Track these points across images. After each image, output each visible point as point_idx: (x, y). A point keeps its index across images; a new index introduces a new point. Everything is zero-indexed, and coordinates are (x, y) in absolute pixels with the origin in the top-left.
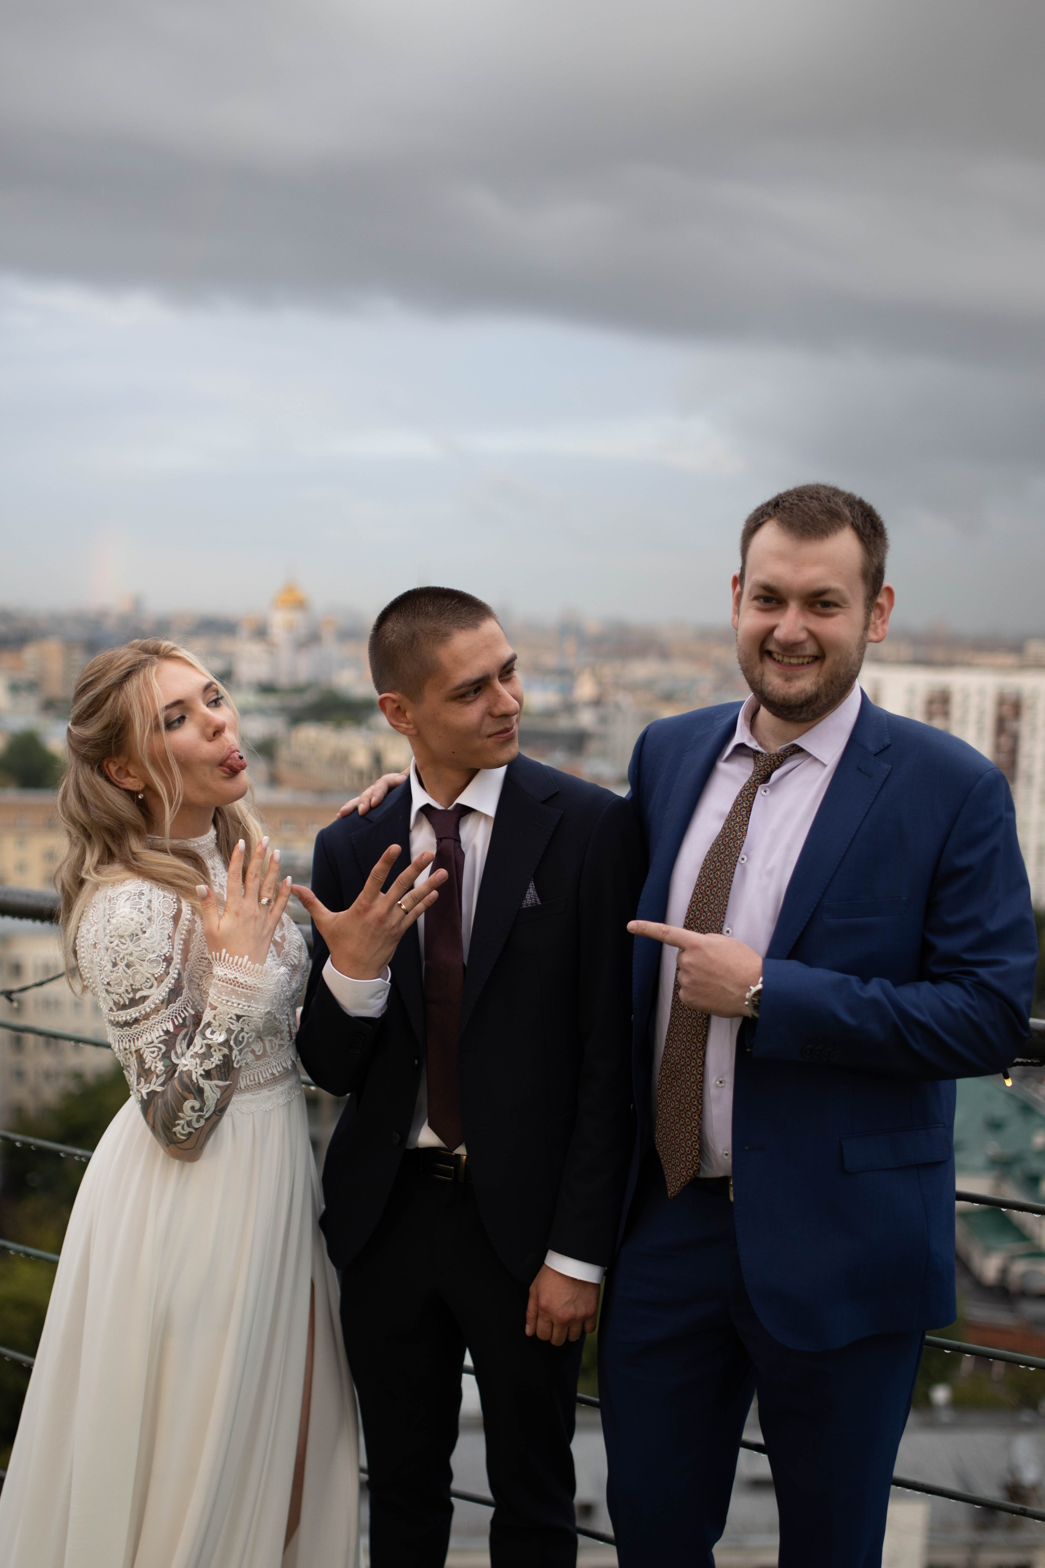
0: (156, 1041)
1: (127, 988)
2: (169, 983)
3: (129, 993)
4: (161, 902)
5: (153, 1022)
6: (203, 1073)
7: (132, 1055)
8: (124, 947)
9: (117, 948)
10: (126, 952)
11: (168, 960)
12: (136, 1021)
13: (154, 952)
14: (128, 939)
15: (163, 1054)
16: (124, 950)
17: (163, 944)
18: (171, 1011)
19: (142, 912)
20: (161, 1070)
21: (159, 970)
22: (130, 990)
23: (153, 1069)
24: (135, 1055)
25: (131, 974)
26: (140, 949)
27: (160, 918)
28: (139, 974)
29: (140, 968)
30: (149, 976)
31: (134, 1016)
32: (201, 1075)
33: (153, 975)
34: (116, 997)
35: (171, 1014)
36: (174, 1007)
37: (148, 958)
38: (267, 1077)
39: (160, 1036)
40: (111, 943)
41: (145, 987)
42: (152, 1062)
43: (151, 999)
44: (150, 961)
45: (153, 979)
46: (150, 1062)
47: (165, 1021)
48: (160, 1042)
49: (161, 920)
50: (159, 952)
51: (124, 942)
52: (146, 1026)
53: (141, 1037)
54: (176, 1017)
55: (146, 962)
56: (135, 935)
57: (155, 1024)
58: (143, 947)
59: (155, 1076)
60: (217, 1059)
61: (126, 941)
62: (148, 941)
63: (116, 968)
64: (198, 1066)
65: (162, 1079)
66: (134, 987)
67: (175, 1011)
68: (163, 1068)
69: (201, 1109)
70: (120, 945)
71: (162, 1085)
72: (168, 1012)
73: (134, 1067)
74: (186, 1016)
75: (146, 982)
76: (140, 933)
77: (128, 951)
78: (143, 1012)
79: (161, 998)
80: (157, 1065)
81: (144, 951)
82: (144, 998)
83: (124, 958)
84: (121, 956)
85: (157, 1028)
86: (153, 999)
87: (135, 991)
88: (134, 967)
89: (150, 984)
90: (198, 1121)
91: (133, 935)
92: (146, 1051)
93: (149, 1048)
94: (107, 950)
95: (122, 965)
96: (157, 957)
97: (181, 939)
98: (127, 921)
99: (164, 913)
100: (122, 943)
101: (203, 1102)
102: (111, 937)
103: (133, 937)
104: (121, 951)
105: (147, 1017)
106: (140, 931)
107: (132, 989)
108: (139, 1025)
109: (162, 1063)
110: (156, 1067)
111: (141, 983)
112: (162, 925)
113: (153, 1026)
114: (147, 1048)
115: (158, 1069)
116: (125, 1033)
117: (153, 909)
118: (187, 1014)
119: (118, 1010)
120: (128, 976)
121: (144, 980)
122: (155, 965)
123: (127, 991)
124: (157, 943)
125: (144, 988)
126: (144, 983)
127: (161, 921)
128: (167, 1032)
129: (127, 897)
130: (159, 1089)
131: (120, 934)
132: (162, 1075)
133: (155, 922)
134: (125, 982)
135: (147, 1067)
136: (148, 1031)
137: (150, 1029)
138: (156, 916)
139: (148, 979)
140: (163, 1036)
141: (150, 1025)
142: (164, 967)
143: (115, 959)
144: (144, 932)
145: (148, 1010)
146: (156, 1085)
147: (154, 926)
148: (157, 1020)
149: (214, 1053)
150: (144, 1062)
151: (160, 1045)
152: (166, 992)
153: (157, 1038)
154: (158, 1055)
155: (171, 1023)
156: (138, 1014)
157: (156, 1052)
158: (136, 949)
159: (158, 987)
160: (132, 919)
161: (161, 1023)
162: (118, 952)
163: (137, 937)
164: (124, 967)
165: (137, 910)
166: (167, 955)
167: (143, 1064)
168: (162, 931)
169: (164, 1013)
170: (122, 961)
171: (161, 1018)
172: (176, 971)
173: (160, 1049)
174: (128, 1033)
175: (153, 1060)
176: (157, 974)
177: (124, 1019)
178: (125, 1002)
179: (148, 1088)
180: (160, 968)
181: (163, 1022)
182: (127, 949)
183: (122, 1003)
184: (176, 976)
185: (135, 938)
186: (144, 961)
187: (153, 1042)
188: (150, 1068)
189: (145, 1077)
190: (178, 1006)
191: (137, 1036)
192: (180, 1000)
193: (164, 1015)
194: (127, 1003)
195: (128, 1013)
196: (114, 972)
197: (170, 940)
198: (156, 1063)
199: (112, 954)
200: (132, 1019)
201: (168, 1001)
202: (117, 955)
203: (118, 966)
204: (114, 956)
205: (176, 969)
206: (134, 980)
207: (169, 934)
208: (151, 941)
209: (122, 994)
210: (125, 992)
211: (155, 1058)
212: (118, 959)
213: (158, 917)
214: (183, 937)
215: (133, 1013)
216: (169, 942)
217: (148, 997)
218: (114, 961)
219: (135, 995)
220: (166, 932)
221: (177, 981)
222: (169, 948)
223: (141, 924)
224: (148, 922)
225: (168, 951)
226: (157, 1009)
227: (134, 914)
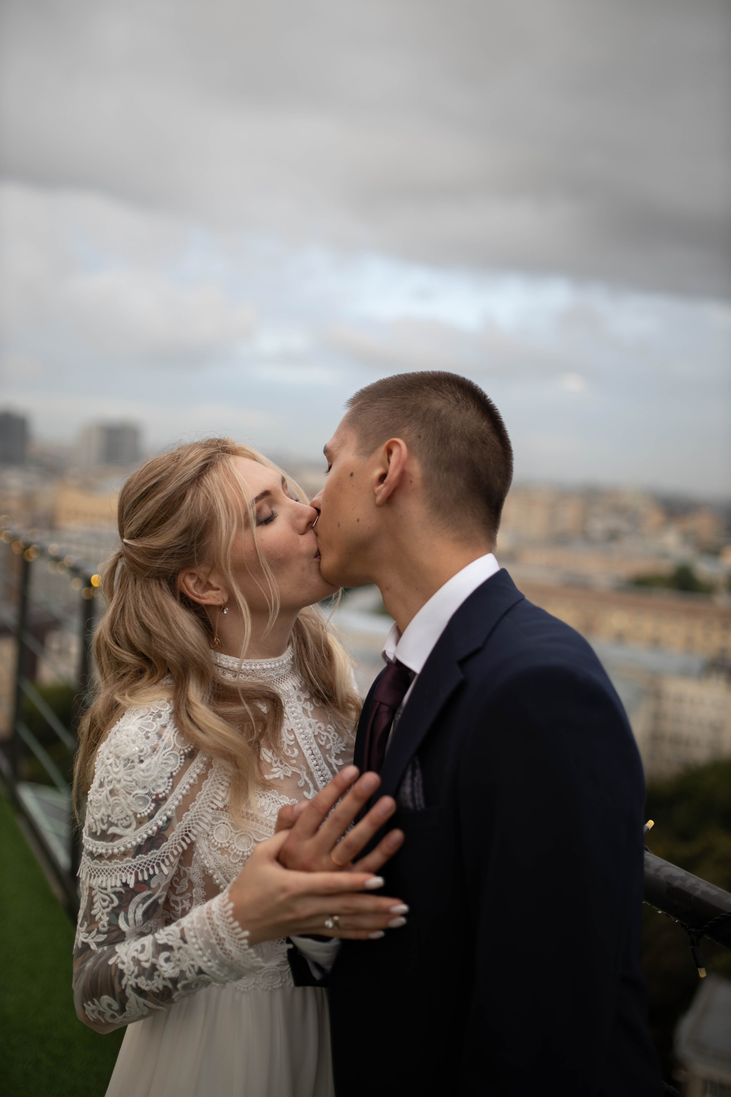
0: (109, 890)
1: (103, 817)
2: (150, 828)
3: (104, 824)
5: (115, 867)
6: (134, 985)
7: (86, 889)
8: (116, 770)
9: (109, 767)
10: (115, 776)
11: (159, 802)
12: (100, 856)
13: (145, 787)
14: (122, 762)
15: (114, 908)
17: (160, 782)
18: (140, 862)
19: (148, 738)
20: (104, 927)
21: (145, 810)
22: (105, 821)
23: (97, 918)
25: (112, 804)
26: (130, 779)
27: (166, 750)
28: (120, 807)
29: (123, 800)
30: (130, 813)
31: (100, 851)
32: (131, 986)
33: (135, 814)
35: (138, 866)
36: (143, 858)
37: (136, 792)
39: (116, 886)
41: (121, 824)
42: (100, 910)
43: (123, 840)
44: (136, 796)
45: (133, 818)
46: (98, 910)
47: (128, 871)
48: (115, 893)
49: (168, 753)
50: (151, 790)
51: (118, 764)
52: (107, 867)
53: (98, 876)
54: (142, 871)
55: (131, 796)
56: (130, 761)
57: (115, 870)
58: (135, 778)
59: (96, 929)
60: (156, 985)
61: (120, 764)
62: (142, 773)
64: (133, 975)
65: (102, 938)
66: (110, 819)
67: (143, 864)
68: (106, 924)
70: (114, 766)
71: (99, 944)
72: (134, 862)
74: (155, 874)
75: (125, 818)
76: (137, 761)
77: (118, 777)
78: (110, 851)
79: (134, 843)
80: (102, 917)
81: (134, 783)
82: (114, 837)
83: (111, 782)
84: (110, 778)
85: (116, 876)
86: (125, 841)
87: (111, 824)
88: (117, 797)
89: (128, 823)
91: (129, 760)
93: (102, 893)
96: (146, 794)
99: (174, 747)
100: (116, 764)
103: (128, 763)
105: (112, 857)
106: (138, 759)
107: (107, 820)
108: (101, 862)
109: (108, 918)
110: (100, 919)
111: (119, 817)
112: (167, 759)
114: (98, 893)
115: (102, 923)
117: (163, 737)
118: (157, 871)
120: (108, 804)
121: (123, 816)
122: (141, 803)
123: (102, 820)
124: (151, 779)
125: (119, 825)
126: (122, 820)
127: (166, 755)
128: (125, 885)
130: (93, 946)
131: (117, 753)
132: (104, 933)
133: (159, 753)
134: (103, 810)
135: (93, 912)
136: (107, 874)
137: (109, 873)
138: (163, 746)
139: (128, 816)
140: (120, 887)
141: (111, 868)
142: (152, 808)
144: (142, 761)
145: (116, 851)
146: (93, 940)
147: (155, 758)
148: (120, 866)
149: (156, 977)
151: (113, 896)
152: (143, 839)
153: (112, 887)
154: (108, 907)
155: (133, 876)
156: (104, 851)
157: (107, 902)
159: (136, 829)
160: (134, 742)
161: (123, 872)
162: (108, 772)
163: (132, 764)
164: (108, 792)
166: (161, 796)
168: (163, 766)
169: (131, 861)
170: (109, 784)
172: (164, 818)
173: (112, 901)
175: (102, 909)
176: (140, 814)
178: (97, 831)
180: (146, 808)
181: (125, 871)
182: (118, 773)
184: (160, 824)
185: (129, 765)
186: (130, 794)
187: (106, 889)
188: (95, 916)
190: (150, 859)
191: (95, 872)
192: (154, 854)
193: (129, 864)
194: (98, 833)
195: (95, 844)
196: (98, 792)
197: (171, 780)
198: (103, 914)
199: (103, 772)
200: (97, 854)
201: (139, 850)
202: (107, 775)
203: (104, 789)
204: (104, 775)
205: (166, 815)
206: (113, 810)
207: (172, 773)
208: (147, 774)
209: (97, 821)
210: (100, 821)
211: (104, 908)
212: (106, 780)
213: (165, 748)
214: (191, 781)
215: (100, 847)
216: (169, 782)
217: (120, 837)
218: (102, 780)
219: (108, 829)
220: (169, 769)
221: (161, 829)
222: (167, 789)
223: (141, 751)
224: (150, 750)
225: (164, 792)
226: (125, 854)
227: (139, 736)
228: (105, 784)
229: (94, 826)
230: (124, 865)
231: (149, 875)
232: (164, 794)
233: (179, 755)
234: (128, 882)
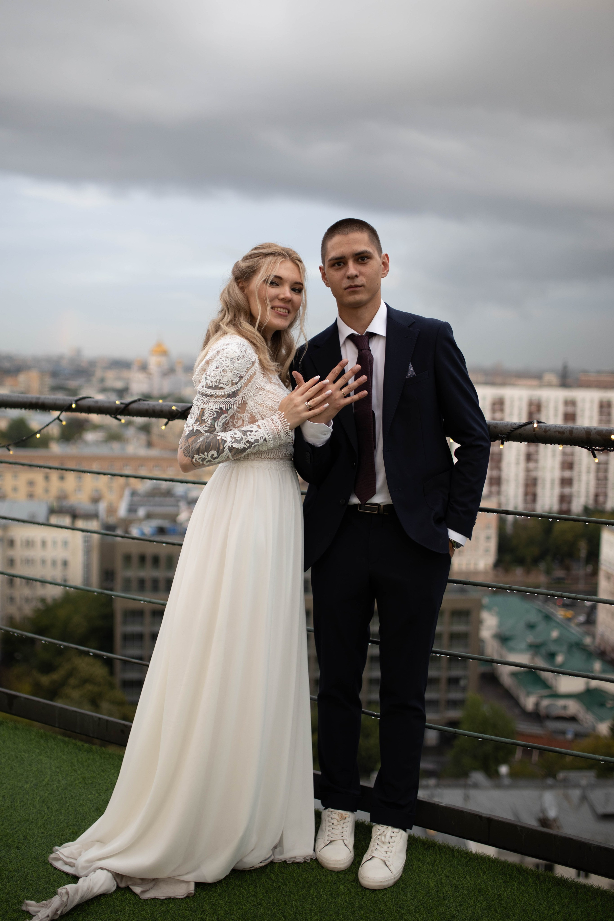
0: (214, 409)
2: (235, 388)
4: (251, 352)
5: (218, 401)
8: (227, 362)
9: (222, 361)
10: (226, 364)
11: (241, 377)
12: (212, 396)
13: (238, 371)
14: (229, 359)
15: (214, 418)
16: (225, 363)
17: (243, 370)
19: (242, 352)
20: (209, 424)
22: (218, 382)
24: (200, 410)
25: (222, 375)
26: (233, 366)
27: (247, 358)
28: (226, 377)
29: (228, 374)
30: (230, 380)
31: (212, 393)
33: (232, 381)
35: (227, 402)
36: (229, 400)
39: (217, 409)
40: (220, 359)
43: (224, 390)
44: (234, 373)
45: (230, 382)
46: (206, 417)
48: (216, 411)
49: (248, 360)
50: (240, 372)
51: (227, 360)
52: (213, 401)
53: (209, 404)
58: (235, 366)
59: (205, 425)
62: (238, 365)
63: (217, 370)
64: (231, 442)
65: (207, 429)
66: (221, 381)
68: (210, 423)
70: (225, 361)
71: (206, 431)
72: (226, 400)
76: (236, 359)
77: (227, 365)
79: (228, 392)
81: (234, 368)
83: (223, 367)
84: (223, 365)
85: (218, 404)
87: (221, 383)
88: (226, 373)
89: (228, 384)
91: (233, 359)
92: (207, 412)
93: (209, 411)
95: (220, 368)
96: (238, 374)
98: (233, 352)
108: (211, 398)
109: (211, 421)
110: (207, 421)
112: (247, 362)
115: (208, 422)
116: (202, 399)
122: (234, 377)
124: (240, 368)
125: (224, 384)
126: (226, 382)
128: (221, 409)
130: (203, 432)
131: (227, 355)
132: (208, 427)
134: (218, 377)
135: (204, 418)
136: (213, 403)
137: (214, 403)
139: (228, 381)
140: (218, 409)
141: (215, 401)
142: (238, 380)
144: (238, 360)
145: (220, 394)
146: (202, 429)
147: (243, 360)
148: (220, 401)
149: (241, 443)
150: (204, 416)
151: (215, 412)
152: (232, 391)
153: (216, 409)
154: (211, 416)
156: (214, 394)
157: (211, 415)
158: (231, 365)
159: (230, 387)
160: (236, 352)
162: (222, 363)
163: (235, 361)
164: (221, 371)
165: (240, 350)
167: (203, 416)
168: (246, 364)
171: (222, 401)
173: (214, 414)
174: (204, 399)
175: (208, 417)
178: (212, 386)
179: (199, 428)
180: (236, 379)
182: (227, 363)
183: (210, 384)
185: (233, 361)
186: (232, 372)
187: (212, 409)
188: (205, 420)
189: (200, 422)
190: (232, 400)
191: (207, 402)
193: (224, 401)
194: (213, 387)
195: (210, 391)
197: (246, 371)
198: (209, 419)
200: (210, 395)
201: (229, 396)
205: (242, 384)
206: (222, 378)
207: (247, 368)
208: (240, 366)
209: (213, 382)
210: (215, 381)
211: (210, 417)
212: (220, 366)
214: (251, 374)
218: (218, 366)
219: (219, 385)
220: (247, 366)
221: (238, 390)
223: (239, 356)
224: (242, 357)
226: (223, 396)
227: (237, 350)
232: (243, 375)
233: (251, 361)
234: (222, 408)
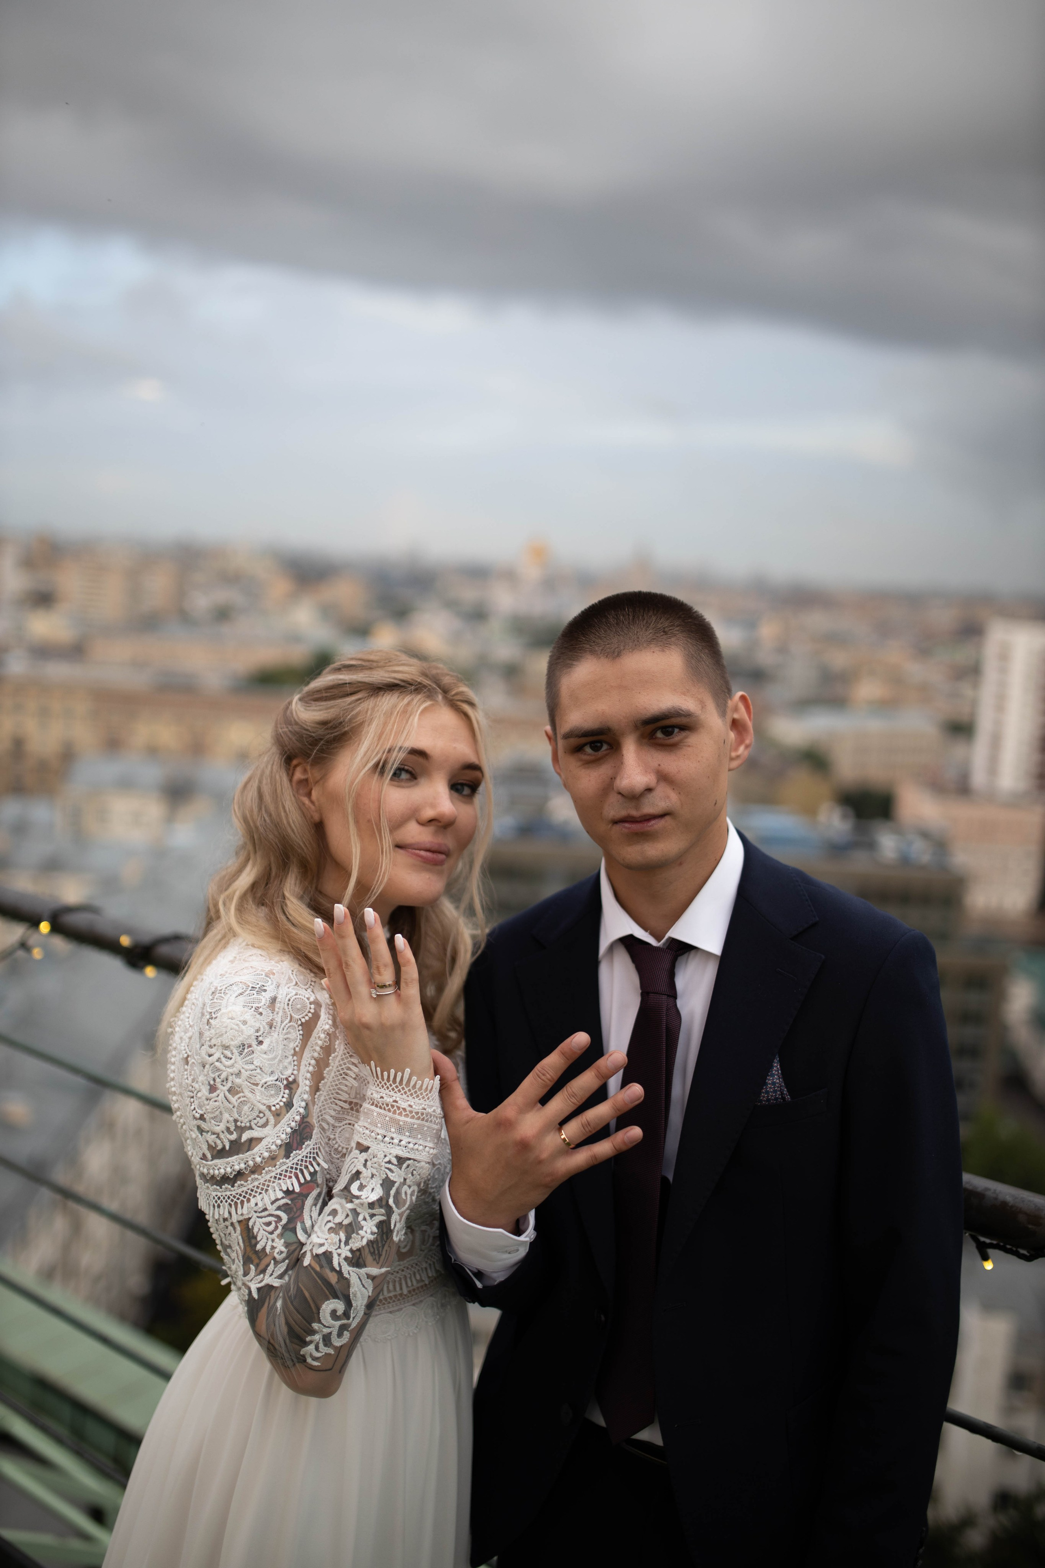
0: (269, 1207)
1: (228, 1125)
2: (291, 1119)
3: (231, 1133)
4: (292, 1000)
5: (268, 1177)
7: (235, 1229)
8: (230, 1063)
9: (217, 1064)
10: (231, 1070)
11: (291, 1085)
12: (240, 1174)
13: (272, 1073)
14: (235, 1051)
15: (285, 1227)
16: (228, 1067)
17: (286, 1062)
18: (295, 1161)
19: (261, 1014)
20: (282, 1252)
21: (278, 1100)
22: (232, 1128)
23: (268, 1250)
24: (238, 1228)
25: (236, 1104)
26: (253, 1067)
27: (285, 1023)
28: (249, 1105)
29: (250, 1095)
30: (263, 1108)
31: (237, 1168)
32: (346, 1259)
33: (269, 1107)
34: (211, 1138)
35: (295, 1166)
36: (297, 1155)
37: (263, 1081)
38: (412, 1285)
39: (277, 1200)
40: (210, 1056)
41: (256, 1125)
42: (267, 1239)
43: (264, 1143)
44: (265, 1086)
45: (267, 1113)
46: (264, 1240)
47: (285, 1176)
48: (279, 1208)
49: (287, 1026)
50: (280, 1074)
51: (230, 1055)
52: (256, 1183)
53: (249, 1200)
54: (302, 1171)
55: (259, 1087)
56: (246, 1046)
57: (270, 1181)
58: (256, 1065)
59: (272, 1262)
60: (369, 1231)
61: (232, 1054)
62: (265, 1056)
63: (215, 1094)
64: (342, 1245)
65: (282, 1267)
66: (238, 1124)
67: (300, 1162)
68: (283, 1249)
69: (346, 1315)
70: (223, 1059)
72: (289, 1162)
73: (238, 1248)
74: (316, 1172)
75: (258, 1116)
76: (254, 1043)
77: (235, 1070)
78: (251, 1163)
79: (279, 1142)
80: (274, 1244)
81: (258, 1071)
82: (252, 1143)
83: (227, 1079)
84: (223, 1076)
85: (274, 1187)
86: (267, 1144)
87: (241, 1130)
88: (241, 1094)
89: (264, 1119)
90: (340, 1335)
91: (244, 1045)
92: (257, 1223)
93: (261, 1217)
94: (204, 1067)
95: (223, 1089)
96: (276, 1080)
97: (313, 1057)
98: (237, 1025)
99: (291, 1016)
100: (226, 1057)
101: (349, 1304)
102: (211, 1047)
103: (244, 1049)
104: (224, 1068)
105: (256, 1169)
106: (255, 1040)
107: (236, 1126)
108: (247, 1181)
109: (283, 1241)
110: (273, 1248)
111: (251, 1118)
112: (287, 1034)
113: (267, 1183)
114: (258, 1217)
115: (277, 1251)
116: (224, 1194)
117: (277, 1009)
118: (317, 1168)
119: (213, 1158)
120: (231, 1107)
121: (254, 1114)
122: (273, 1092)
123: (228, 1129)
124: (277, 1060)
125: (254, 1126)
126: (255, 1119)
127: (285, 1029)
128: (288, 1193)
129: (240, 991)
130: (276, 1283)
131: (224, 1043)
132: (283, 1260)
133: (278, 1028)
134: (226, 1116)
135: (258, 1247)
136: (260, 1190)
138: (279, 1020)
139: (260, 1112)
140: (283, 1198)
141: (262, 1181)
142: (286, 1096)
143: (214, 1080)
144: (261, 1043)
146: (273, 1277)
147: (275, 1035)
148: (273, 1174)
150: (255, 1238)
151: (279, 1213)
152: (286, 1133)
153: (272, 1202)
154: (276, 1227)
155: (294, 1180)
156: (243, 1166)
157: (274, 1224)
158: (246, 1067)
159: (275, 1126)
160: (245, 1023)
161: (280, 1179)
162: (218, 1070)
163: (250, 1049)
164: (227, 1094)
165: (253, 1009)
166: (291, 1079)
167: (253, 1241)
168: (285, 1043)
169: (284, 1163)
170: (224, 1083)
172: (303, 1104)
173: (279, 1218)
174: (228, 1193)
175: (269, 1236)
176: (274, 1106)
177: (222, 1171)
178: (224, 1147)
179: (261, 1281)
180: (280, 1098)
181: (282, 1177)
182: (233, 1066)
183: (220, 1147)
184: (302, 1110)
185: (246, 1051)
186: (257, 1085)
187: (265, 1209)
188: (264, 1249)
189: (256, 1261)
190: (305, 1154)
191: (241, 1198)
192: (308, 1146)
193: (284, 1168)
194: (227, 1148)
195: (228, 1163)
196: (210, 1100)
197: (295, 1058)
198: (273, 1241)
199: (210, 1072)
200: (234, 1173)
201: (288, 1148)
202: (217, 1074)
203: (218, 1092)
204: (213, 1076)
205: (303, 1100)
206: (239, 1113)
207: (294, 1049)
208: (271, 1056)
209: (221, 1134)
210: (225, 1131)
211: (271, 1233)
212: (218, 1080)
213: (282, 1022)
214: (316, 1055)
215: (236, 1163)
216: (294, 1061)
217: (260, 1140)
218: (212, 1082)
219: (240, 1137)
220: (292, 1045)
221: (303, 1118)
222: (294, 1070)
223: (257, 1031)
224: (267, 1028)
225: (292, 1074)
226: (273, 1158)
227: (249, 1015)
228: (219, 1085)
229: (218, 1142)
230: (279, 1171)
231: (311, 1174)
232: (293, 1077)
233: (296, 1026)
234: (291, 1189)
